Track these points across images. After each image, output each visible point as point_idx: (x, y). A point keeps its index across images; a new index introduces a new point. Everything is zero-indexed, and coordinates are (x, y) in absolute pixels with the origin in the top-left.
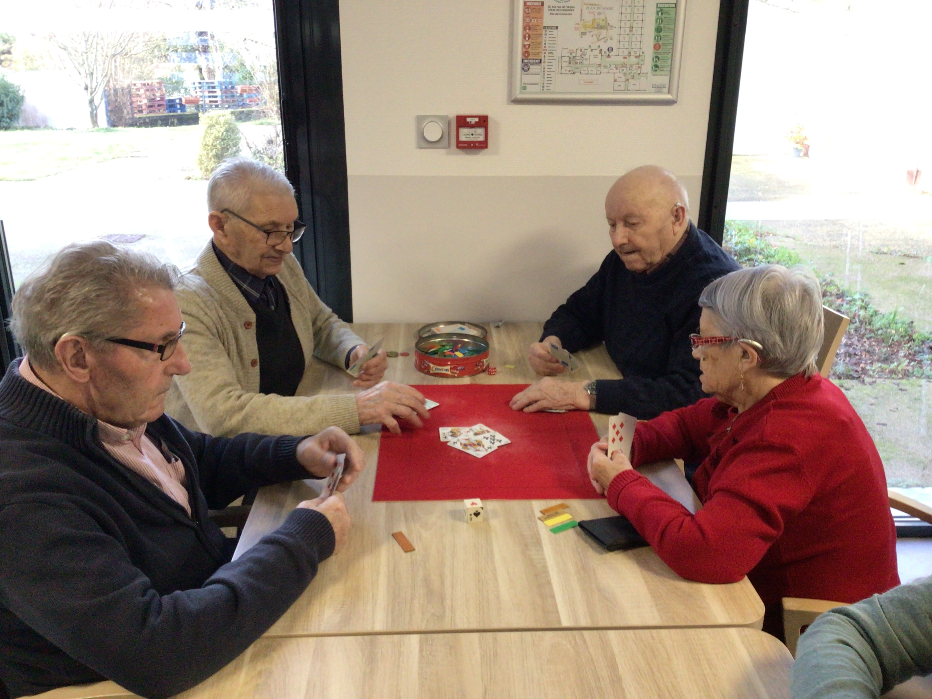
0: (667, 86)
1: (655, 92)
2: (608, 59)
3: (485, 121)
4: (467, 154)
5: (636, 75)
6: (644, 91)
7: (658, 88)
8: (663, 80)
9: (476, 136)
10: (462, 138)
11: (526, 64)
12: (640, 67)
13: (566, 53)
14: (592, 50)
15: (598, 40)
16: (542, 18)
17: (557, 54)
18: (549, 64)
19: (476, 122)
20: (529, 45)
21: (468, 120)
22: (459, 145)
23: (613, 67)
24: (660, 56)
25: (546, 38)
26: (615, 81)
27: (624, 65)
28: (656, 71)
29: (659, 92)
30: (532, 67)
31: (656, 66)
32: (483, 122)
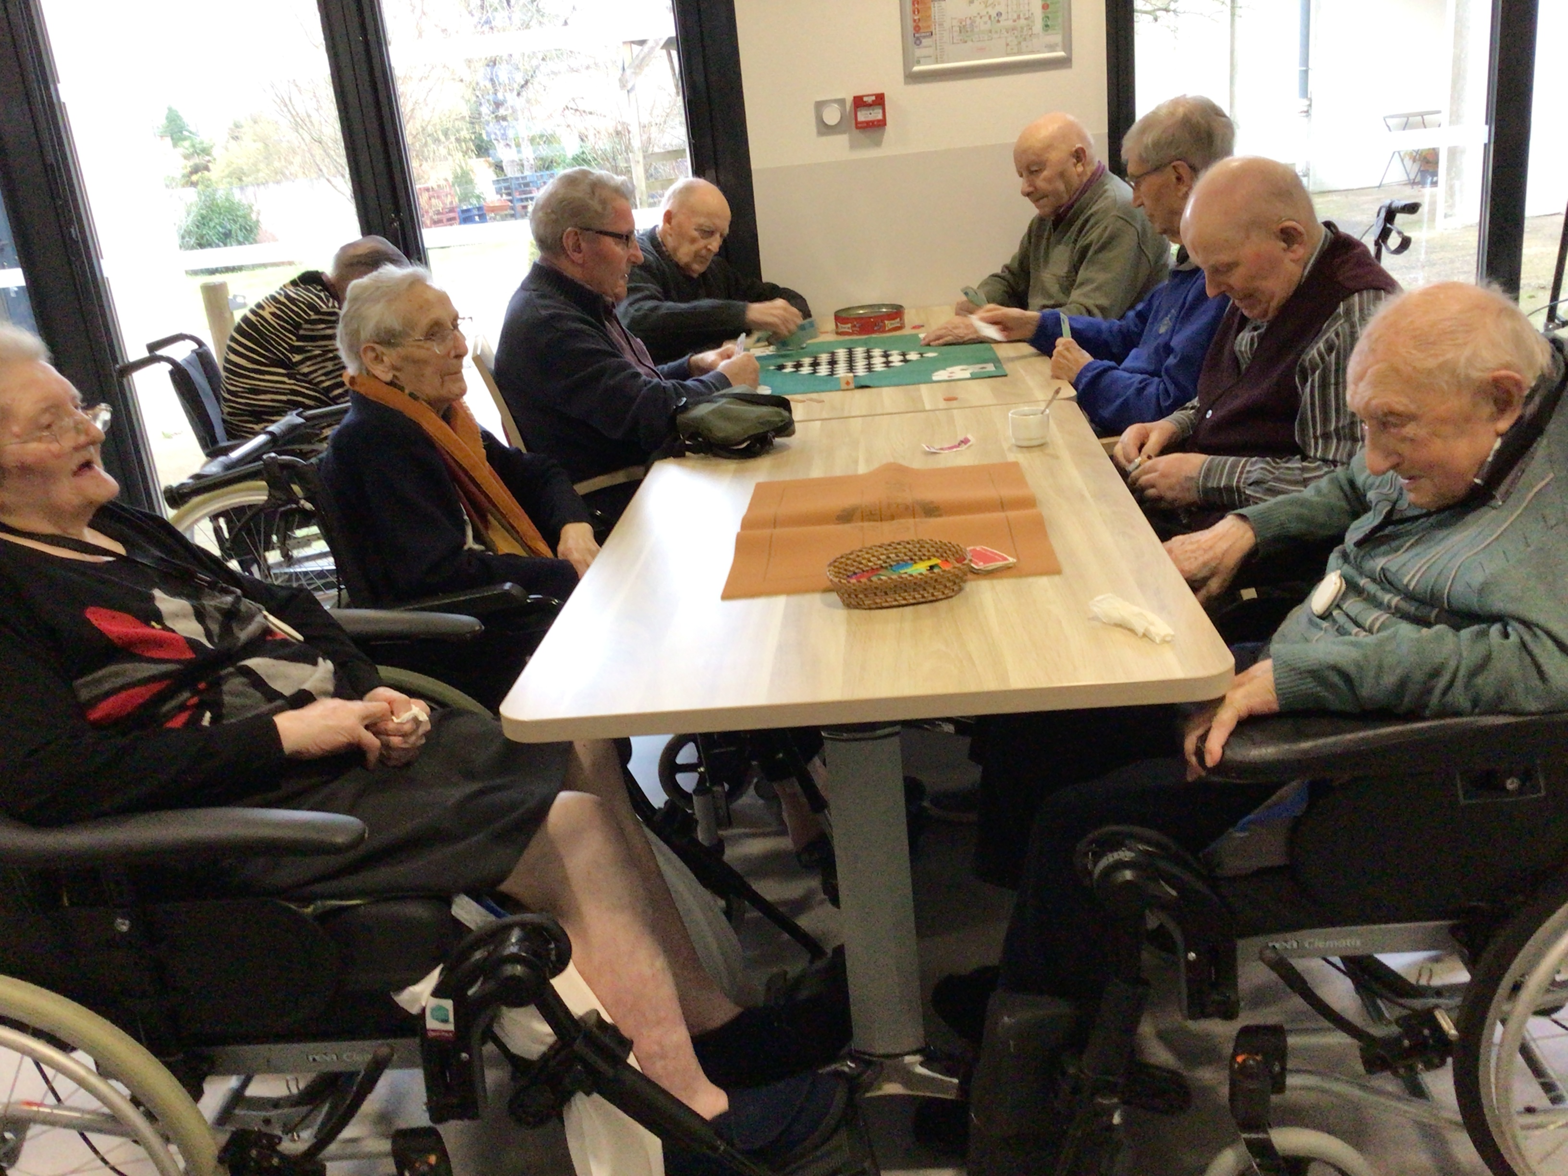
0: (1060, 43)
1: (1048, 51)
2: (998, 25)
3: (881, 99)
4: (866, 134)
5: (1028, 36)
6: (1039, 52)
8: (1057, 38)
9: (874, 116)
10: (861, 119)
12: (1030, 29)
13: (956, 23)
14: (981, 17)
15: (986, 6)
17: (947, 25)
18: (940, 35)
19: (873, 101)
20: (919, 20)
21: (865, 99)
22: (858, 127)
23: (1004, 31)
24: (1049, 15)
25: (935, 10)
26: (1007, 45)
27: (1014, 29)
28: (1046, 31)
29: (1053, 50)
30: (923, 41)
31: (1047, 26)
32: (879, 100)
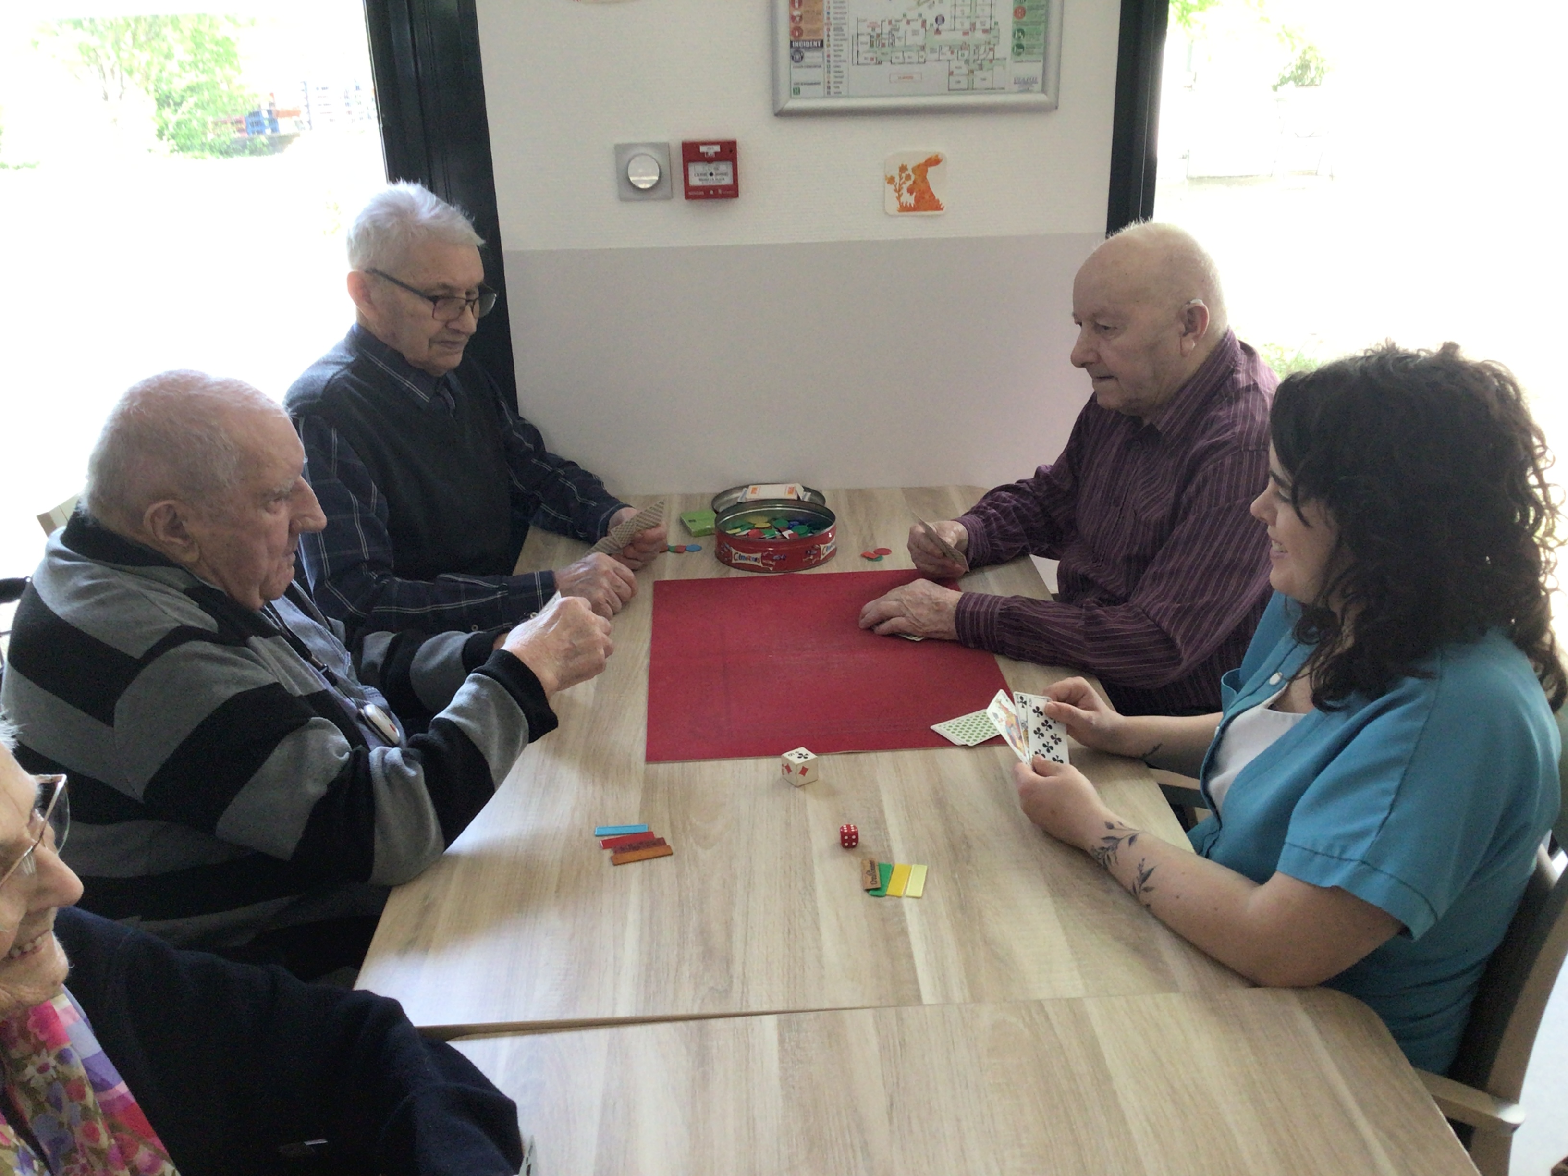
0: (1040, 80)
1: (1020, 91)
2: (937, 37)
3: (731, 151)
4: (706, 207)
5: (986, 64)
6: (1001, 90)
7: (1025, 85)
8: (1031, 69)
9: (718, 177)
10: (694, 181)
12: (990, 49)
13: (864, 28)
14: (908, 22)
15: (919, 4)
17: (850, 30)
18: (836, 48)
19: (716, 153)
20: (801, 17)
21: (703, 149)
22: (690, 193)
23: (946, 49)
24: (1025, 29)
25: (829, 3)
26: (951, 73)
27: (964, 47)
28: (1019, 54)
29: (1028, 91)
30: (807, 54)
31: (1020, 46)
32: (728, 152)
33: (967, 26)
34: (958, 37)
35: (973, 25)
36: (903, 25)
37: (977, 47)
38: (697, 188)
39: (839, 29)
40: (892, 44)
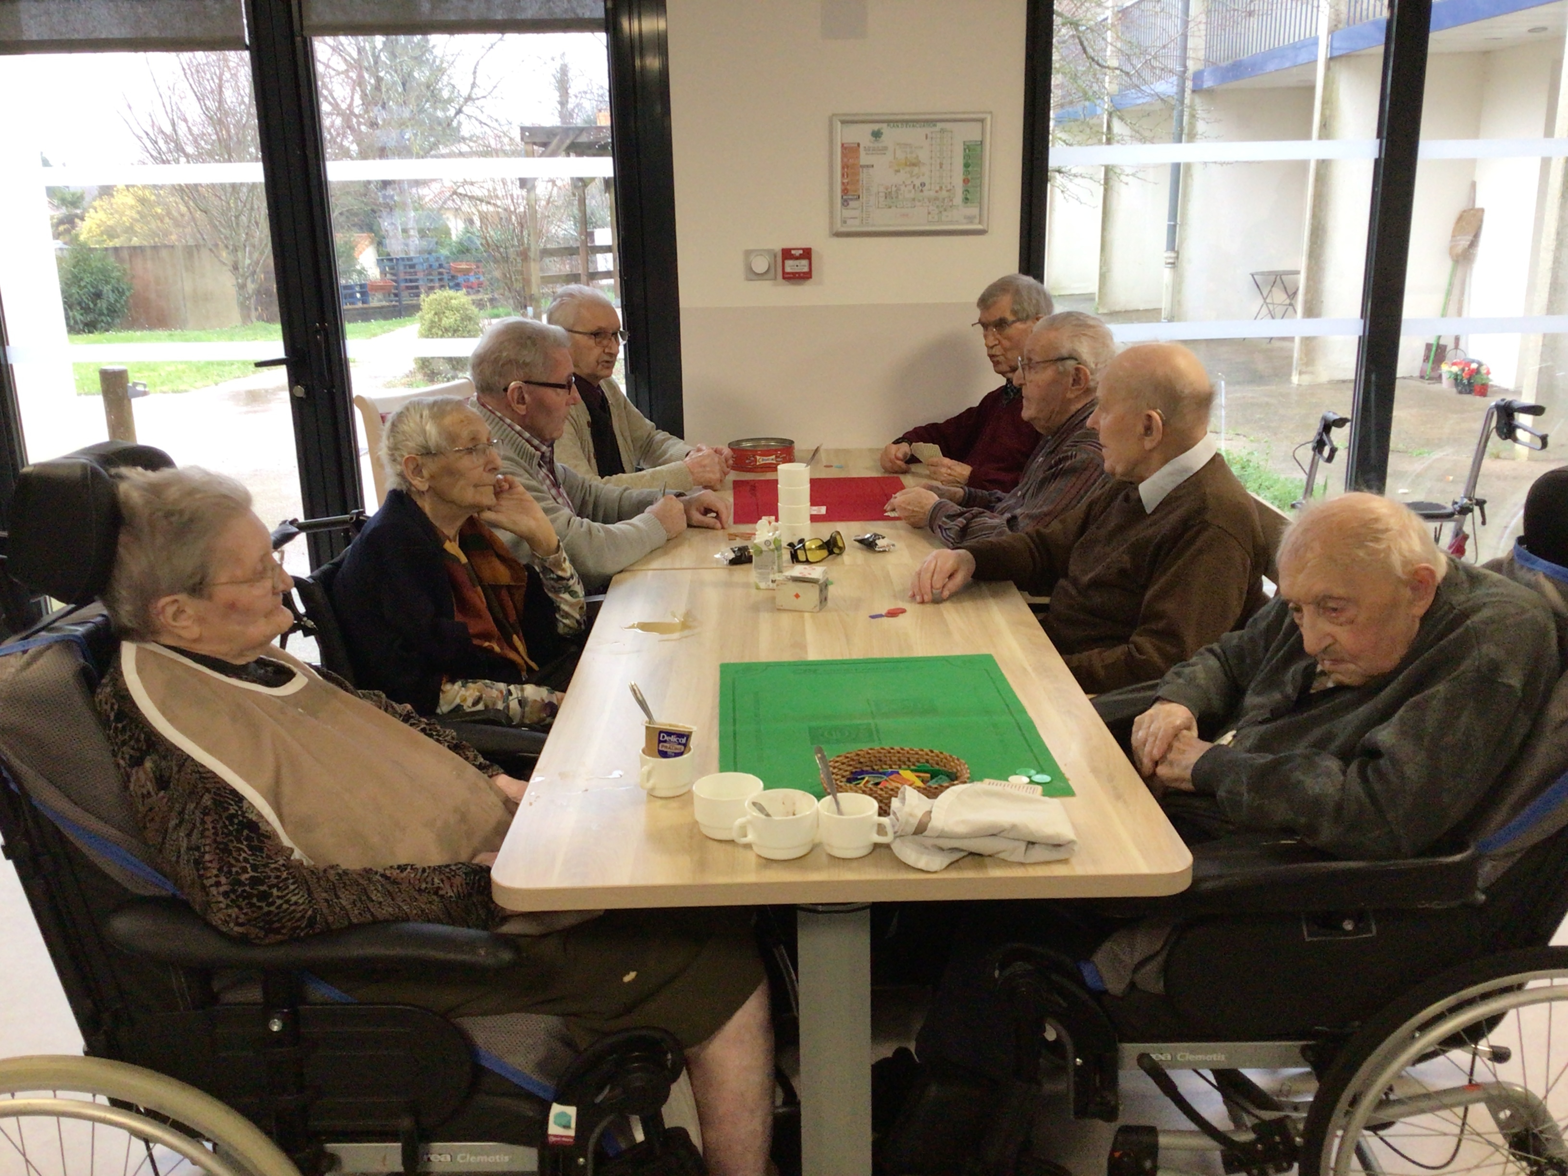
0: (978, 217)
1: (967, 224)
2: (921, 194)
4: (793, 284)
5: (949, 208)
6: (957, 223)
8: (973, 211)
9: (801, 268)
10: (788, 269)
11: (846, 201)
12: (951, 201)
13: (882, 189)
14: (906, 186)
15: (912, 176)
16: (858, 157)
17: (874, 190)
18: (867, 199)
19: (800, 254)
20: (848, 183)
21: (793, 252)
22: (786, 276)
23: (926, 200)
24: (969, 189)
25: (863, 175)
26: (929, 213)
27: (936, 199)
28: (966, 203)
29: (971, 223)
30: (851, 203)
31: (967, 199)
32: (807, 254)
33: (938, 188)
34: (932, 194)
35: (941, 188)
36: (903, 188)
37: (944, 199)
38: (788, 273)
39: (868, 189)
40: (897, 197)
